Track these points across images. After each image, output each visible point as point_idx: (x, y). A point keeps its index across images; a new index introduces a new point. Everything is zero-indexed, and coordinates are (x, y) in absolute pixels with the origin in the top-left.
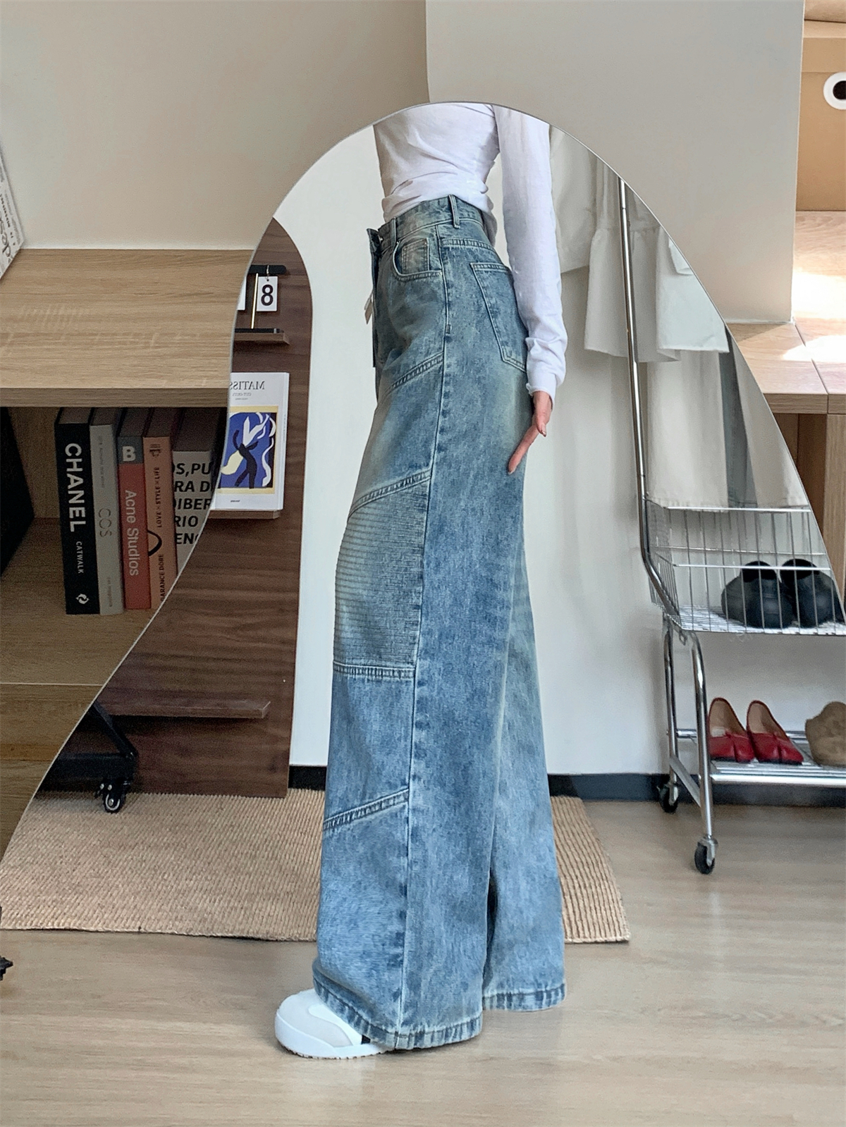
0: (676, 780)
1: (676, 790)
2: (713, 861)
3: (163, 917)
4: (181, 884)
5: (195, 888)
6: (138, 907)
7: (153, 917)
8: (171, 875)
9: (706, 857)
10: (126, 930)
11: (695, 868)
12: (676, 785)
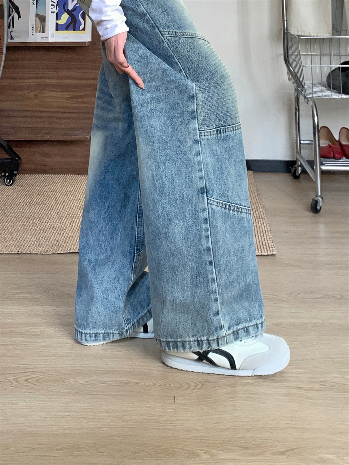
0: (299, 164)
1: (300, 168)
2: (321, 208)
3: (32, 245)
4: (42, 225)
5: (50, 227)
6: (18, 239)
7: (26, 245)
8: (37, 220)
9: (317, 205)
10: (11, 253)
11: (311, 211)
12: (300, 166)
